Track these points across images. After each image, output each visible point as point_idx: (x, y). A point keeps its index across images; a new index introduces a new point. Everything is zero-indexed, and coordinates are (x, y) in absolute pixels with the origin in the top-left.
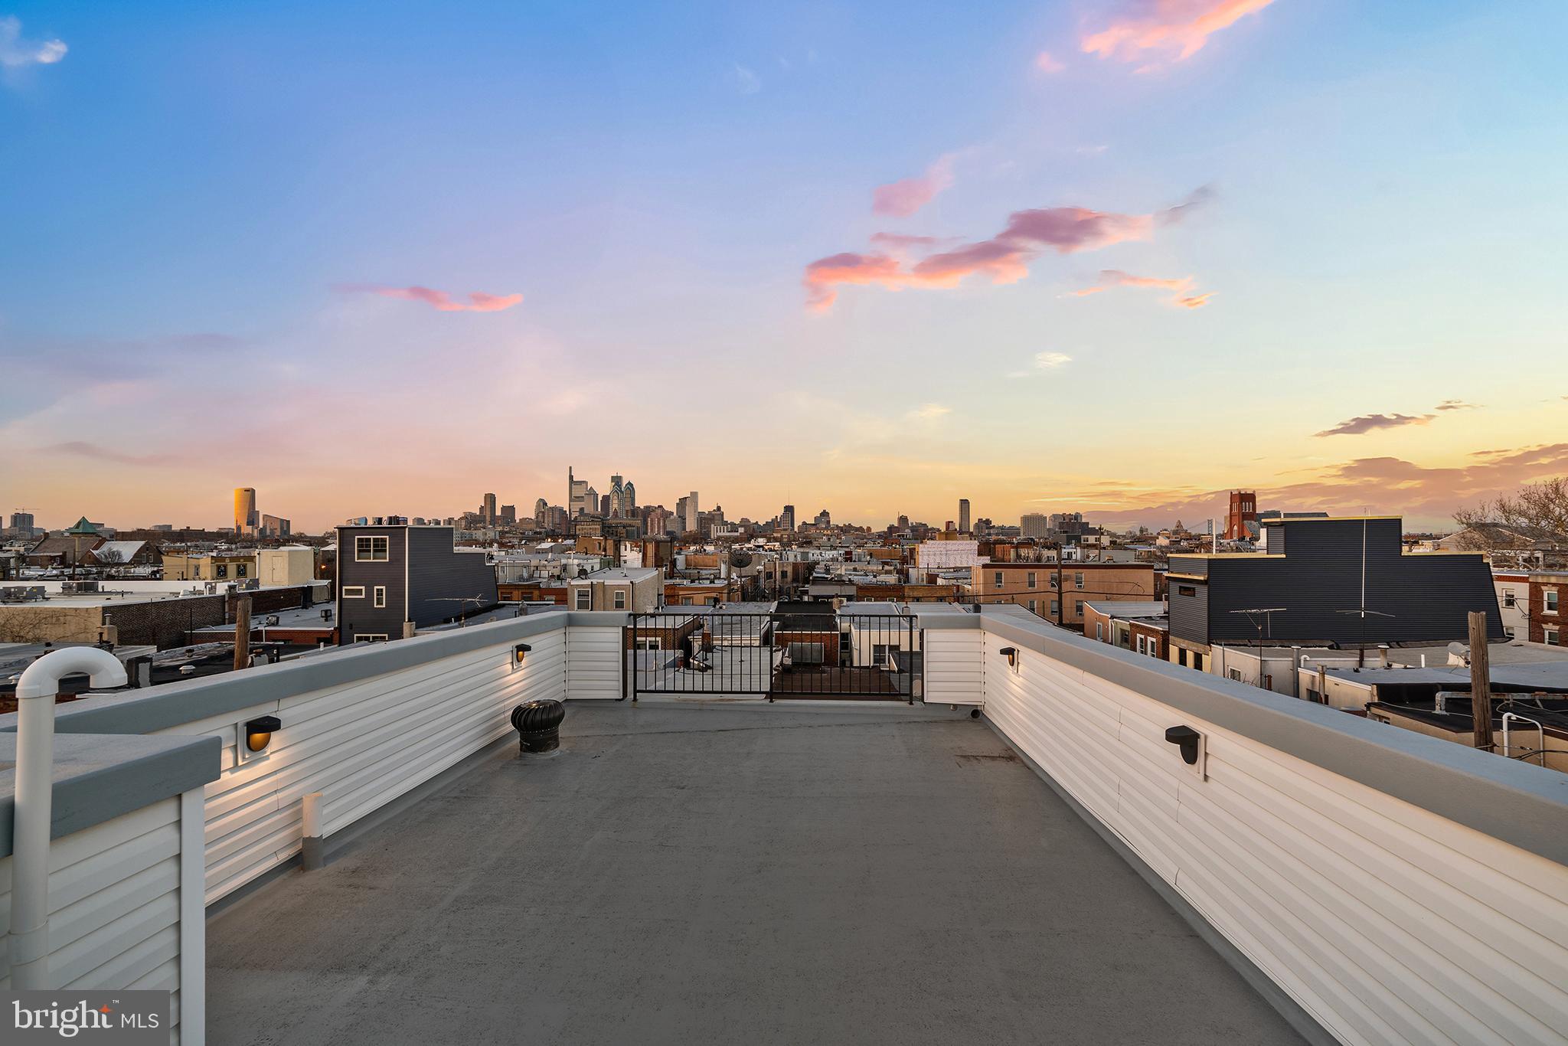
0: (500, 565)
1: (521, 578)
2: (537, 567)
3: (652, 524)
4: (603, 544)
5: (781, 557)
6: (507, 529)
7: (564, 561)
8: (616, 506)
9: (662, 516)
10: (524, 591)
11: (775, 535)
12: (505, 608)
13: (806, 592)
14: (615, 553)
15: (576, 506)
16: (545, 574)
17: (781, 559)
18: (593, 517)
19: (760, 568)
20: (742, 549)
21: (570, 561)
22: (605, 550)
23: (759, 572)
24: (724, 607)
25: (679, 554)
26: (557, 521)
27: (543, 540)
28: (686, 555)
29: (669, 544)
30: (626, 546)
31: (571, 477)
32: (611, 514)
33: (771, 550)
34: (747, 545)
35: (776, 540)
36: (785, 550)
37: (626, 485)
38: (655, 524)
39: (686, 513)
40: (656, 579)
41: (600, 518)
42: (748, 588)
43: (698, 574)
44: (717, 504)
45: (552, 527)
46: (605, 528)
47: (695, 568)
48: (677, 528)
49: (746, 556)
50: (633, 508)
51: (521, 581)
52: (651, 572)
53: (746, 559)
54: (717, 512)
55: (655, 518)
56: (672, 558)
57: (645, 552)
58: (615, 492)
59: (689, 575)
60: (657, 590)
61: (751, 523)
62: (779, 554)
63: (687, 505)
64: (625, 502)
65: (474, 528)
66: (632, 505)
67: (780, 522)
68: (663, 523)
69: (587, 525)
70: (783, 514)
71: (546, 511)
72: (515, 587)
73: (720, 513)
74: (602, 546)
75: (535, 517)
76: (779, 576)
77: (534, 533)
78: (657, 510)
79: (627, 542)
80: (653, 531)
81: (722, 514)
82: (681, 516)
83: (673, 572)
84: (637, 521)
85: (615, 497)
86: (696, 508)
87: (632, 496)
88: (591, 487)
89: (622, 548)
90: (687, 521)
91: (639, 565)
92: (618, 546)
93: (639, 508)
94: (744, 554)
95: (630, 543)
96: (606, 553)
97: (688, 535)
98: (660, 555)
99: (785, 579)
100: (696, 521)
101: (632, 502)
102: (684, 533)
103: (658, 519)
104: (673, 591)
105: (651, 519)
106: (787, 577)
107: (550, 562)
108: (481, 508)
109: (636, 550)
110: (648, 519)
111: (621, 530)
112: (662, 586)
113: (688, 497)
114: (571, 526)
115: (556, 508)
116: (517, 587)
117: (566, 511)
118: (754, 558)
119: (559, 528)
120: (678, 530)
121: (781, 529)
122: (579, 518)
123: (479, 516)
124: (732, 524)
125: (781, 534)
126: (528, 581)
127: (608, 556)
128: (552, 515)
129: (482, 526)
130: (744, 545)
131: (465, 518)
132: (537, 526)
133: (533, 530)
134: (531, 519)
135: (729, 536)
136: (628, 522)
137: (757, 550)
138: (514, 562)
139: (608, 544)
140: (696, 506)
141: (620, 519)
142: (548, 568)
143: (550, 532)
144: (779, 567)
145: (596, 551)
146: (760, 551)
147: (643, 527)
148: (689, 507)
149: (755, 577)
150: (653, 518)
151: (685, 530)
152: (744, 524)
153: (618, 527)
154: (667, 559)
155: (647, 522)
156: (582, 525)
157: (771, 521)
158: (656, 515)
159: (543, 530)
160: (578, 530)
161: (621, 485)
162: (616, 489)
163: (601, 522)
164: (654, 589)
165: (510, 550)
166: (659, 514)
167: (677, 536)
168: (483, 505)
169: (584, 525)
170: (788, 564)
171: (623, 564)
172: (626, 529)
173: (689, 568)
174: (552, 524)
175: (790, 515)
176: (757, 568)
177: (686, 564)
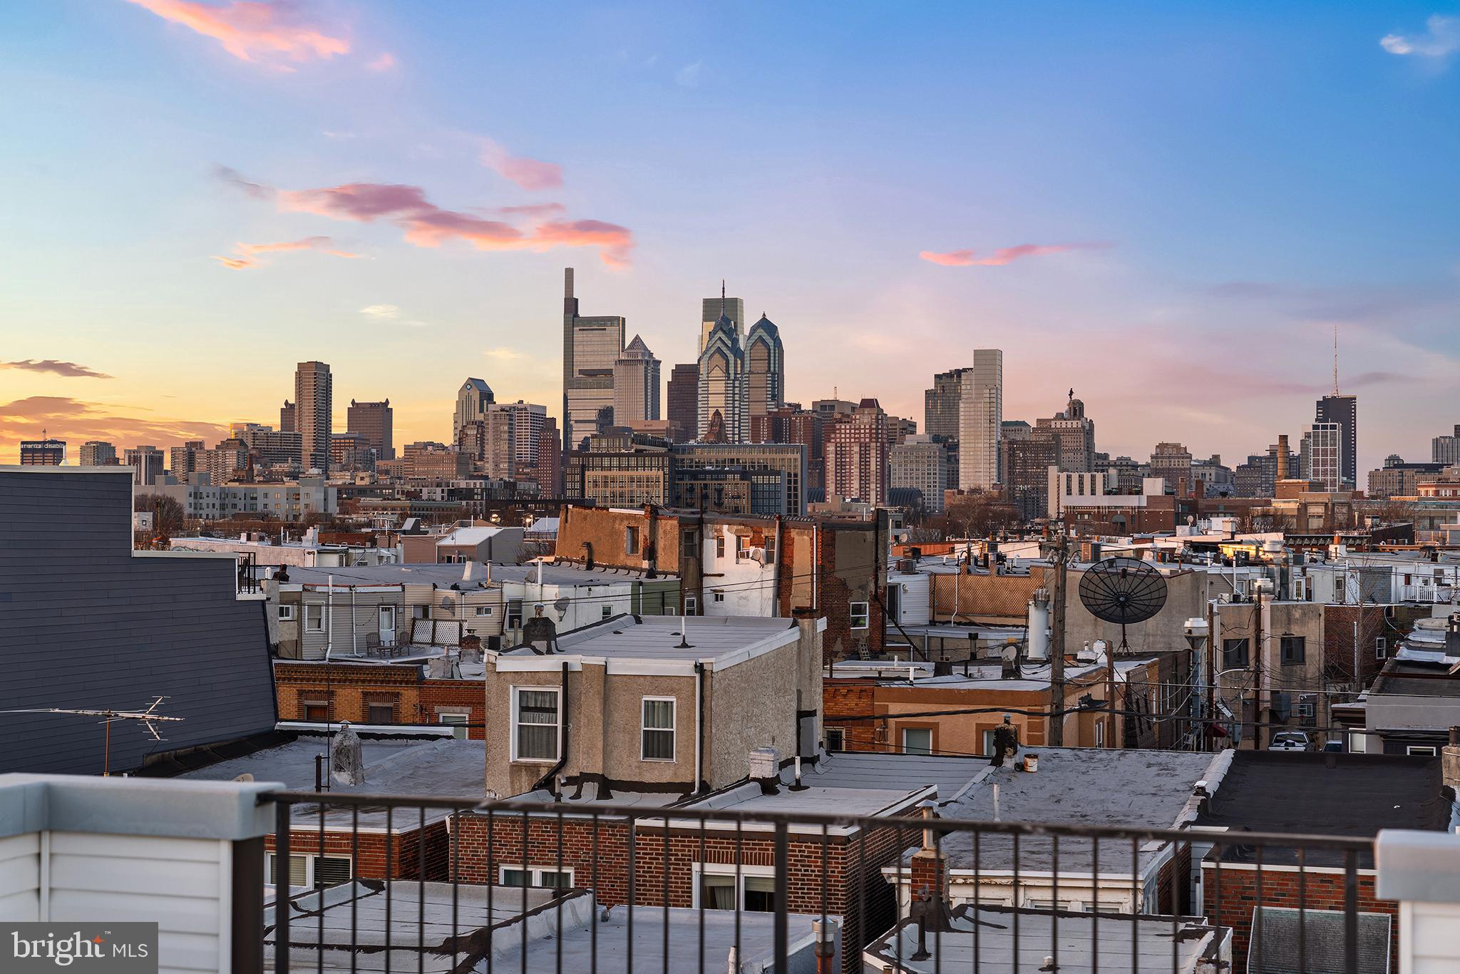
0: (307, 600)
1: (373, 644)
2: (425, 609)
3: (840, 465)
4: (644, 531)
5: (1284, 584)
6: (363, 480)
7: (512, 590)
8: (718, 403)
9: (874, 436)
10: (371, 688)
11: (1279, 504)
12: (294, 746)
13: (1357, 719)
14: (683, 563)
15: (590, 403)
16: (448, 632)
17: (1283, 593)
18: (640, 439)
19: (1197, 624)
20: (1140, 552)
21: (534, 590)
22: (651, 553)
23: (1194, 640)
24: (1033, 765)
25: (907, 569)
26: (525, 451)
27: (465, 518)
28: (933, 575)
29: (870, 535)
30: (721, 542)
31: (571, 305)
32: (702, 430)
33: (1244, 560)
34: (1161, 543)
35: (1274, 522)
36: (1301, 561)
37: (753, 330)
38: (850, 465)
39: (961, 425)
40: (808, 660)
41: (664, 444)
42: (1146, 700)
43: (968, 644)
44: (1071, 393)
45: (505, 473)
46: (679, 479)
47: (964, 621)
48: (926, 480)
49: (1148, 581)
50: (777, 407)
51: (370, 655)
52: (793, 633)
53: (1147, 591)
54: (1069, 422)
55: (850, 442)
56: (881, 583)
57: (786, 561)
58: (717, 356)
59: (936, 645)
60: (796, 697)
61: (1193, 463)
62: (1277, 575)
63: (963, 396)
64: (749, 388)
65: (261, 479)
66: (773, 397)
67: (1298, 457)
68: (878, 460)
69: (620, 468)
70: (1315, 427)
71: (488, 420)
72: (347, 675)
73: (1080, 426)
74: (641, 538)
75: (455, 441)
76: (1271, 656)
77: (445, 495)
78: (858, 417)
79: (725, 527)
80: (845, 488)
81: (1087, 428)
82: (942, 435)
83: (883, 633)
84: (790, 456)
85: (718, 373)
86: (994, 409)
87: (775, 367)
88: (637, 337)
89: (710, 546)
90: (961, 453)
91: (764, 607)
92: (697, 541)
93: (798, 410)
94: (1141, 575)
95: (741, 530)
96: (655, 563)
97: (957, 502)
98: (839, 575)
99: (1295, 668)
100: (995, 453)
101: (773, 388)
102: (943, 495)
103: (860, 447)
104: (865, 702)
105: (836, 447)
106: (1303, 661)
107: (468, 593)
108: (288, 411)
109: (755, 553)
110: (825, 447)
111: (733, 485)
112: (822, 685)
113: (965, 370)
114: (568, 471)
115: (522, 409)
116: (355, 677)
117: (554, 420)
118: (1176, 591)
119: (528, 477)
120: (932, 485)
121: (1299, 483)
122: (594, 443)
123: (281, 436)
124: (1121, 465)
125: (1297, 502)
126: (391, 655)
127: (660, 573)
128: (509, 432)
129: (287, 470)
130: (1152, 540)
131: (237, 442)
132: (458, 472)
133: (443, 485)
134: (443, 447)
135: (1109, 507)
136: (758, 456)
137: (1194, 560)
138: (360, 590)
139: (661, 532)
140: (994, 400)
141: (730, 447)
142: (460, 613)
143: (496, 490)
144: (1272, 625)
145: (622, 556)
146: (1205, 562)
147: (811, 473)
148: (970, 403)
149: (1176, 658)
150: (843, 445)
151: (950, 486)
152: (1165, 463)
153: (722, 476)
154: (860, 587)
155: (824, 458)
156: (603, 468)
157: (1268, 454)
158: (855, 434)
159: (475, 484)
160: (591, 484)
161: (736, 330)
162: (719, 344)
163: (667, 459)
164: (785, 692)
165: (358, 551)
166: (865, 429)
167: (915, 505)
168: (292, 401)
169: (610, 468)
170: (1308, 612)
171: (711, 603)
172: (749, 482)
173: (940, 622)
174: (506, 465)
175: (1339, 432)
176: (1188, 624)
177: (933, 606)
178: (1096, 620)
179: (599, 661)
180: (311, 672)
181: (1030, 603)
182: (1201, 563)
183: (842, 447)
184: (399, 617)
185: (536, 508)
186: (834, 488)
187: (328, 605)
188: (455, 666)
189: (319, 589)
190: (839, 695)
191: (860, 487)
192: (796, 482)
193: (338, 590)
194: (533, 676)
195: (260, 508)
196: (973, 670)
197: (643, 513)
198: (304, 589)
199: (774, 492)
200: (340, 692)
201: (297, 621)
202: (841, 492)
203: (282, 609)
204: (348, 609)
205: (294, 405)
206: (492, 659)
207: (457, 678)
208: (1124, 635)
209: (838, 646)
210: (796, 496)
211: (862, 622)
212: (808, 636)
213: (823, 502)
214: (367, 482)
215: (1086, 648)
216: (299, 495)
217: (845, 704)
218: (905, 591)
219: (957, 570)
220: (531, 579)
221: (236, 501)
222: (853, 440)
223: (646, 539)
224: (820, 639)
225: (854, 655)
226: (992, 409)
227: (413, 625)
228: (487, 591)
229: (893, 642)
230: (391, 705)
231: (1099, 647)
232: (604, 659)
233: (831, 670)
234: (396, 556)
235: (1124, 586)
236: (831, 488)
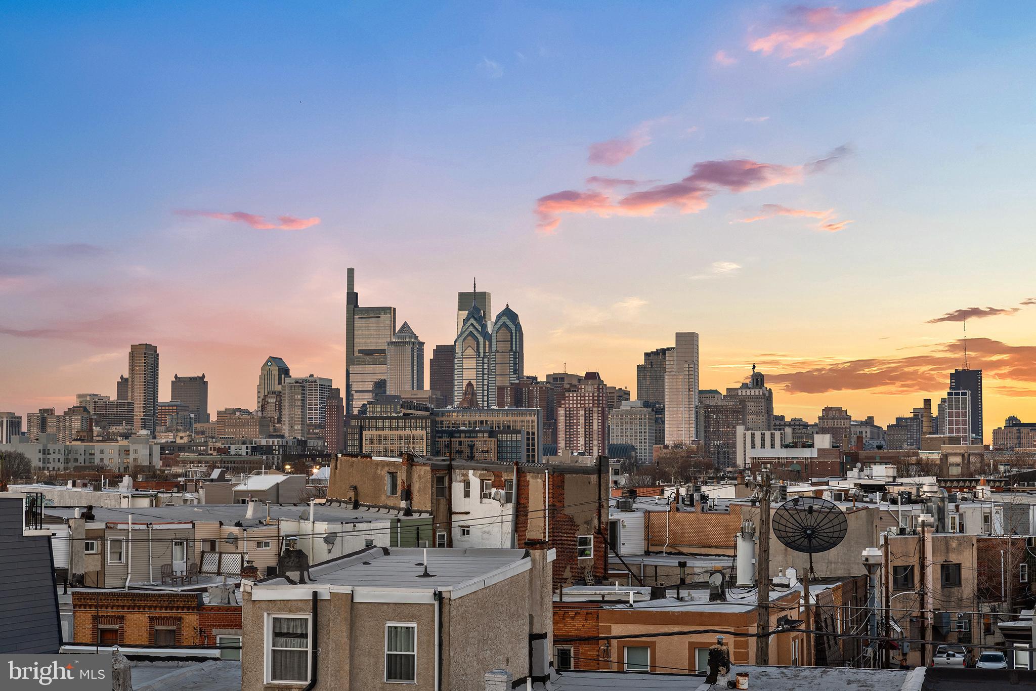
0: (110, 535)
1: (167, 574)
2: (213, 543)
3: (569, 426)
4: (401, 476)
5: (941, 518)
6: (182, 438)
7: (287, 527)
8: (470, 375)
9: (597, 401)
10: (157, 613)
11: (924, 455)
13: (1023, 636)
14: (435, 503)
15: (368, 376)
16: (232, 563)
17: (940, 526)
18: (407, 405)
19: (874, 553)
20: (821, 492)
21: (307, 527)
22: (408, 495)
23: (870, 567)
24: (744, 683)
25: (625, 507)
26: (315, 416)
28: (647, 513)
29: (594, 478)
30: (467, 484)
31: (352, 298)
32: (458, 398)
33: (909, 499)
34: (836, 484)
35: (925, 469)
36: (952, 499)
37: (499, 317)
38: (577, 426)
39: (666, 393)
40: (539, 587)
41: (427, 409)
42: (832, 619)
43: (678, 571)
44: (754, 367)
45: (298, 433)
46: (439, 437)
47: (674, 551)
48: (638, 438)
49: (831, 516)
50: (518, 380)
51: (164, 583)
52: (526, 563)
53: (830, 525)
54: (753, 391)
55: (577, 407)
56: (603, 519)
57: (523, 501)
58: (470, 338)
59: (650, 571)
60: (528, 621)
61: (852, 423)
62: (935, 511)
63: (668, 370)
64: (495, 364)
65: (101, 438)
66: (515, 371)
67: (937, 418)
68: (600, 421)
69: (391, 428)
70: (949, 394)
71: (285, 390)
72: (136, 602)
73: (761, 394)
74: (399, 482)
75: (258, 407)
76: (933, 580)
77: (249, 450)
78: (583, 387)
79: (471, 472)
80: (573, 444)
81: (767, 395)
82: (651, 401)
83: (606, 562)
84: (528, 418)
85: (470, 352)
86: (693, 380)
87: (516, 347)
88: (405, 324)
89: (458, 488)
90: (666, 416)
91: (504, 540)
92: (446, 484)
93: (535, 381)
94: (825, 512)
95: (484, 475)
96: (411, 503)
97: (663, 455)
98: (567, 511)
99: (953, 590)
100: (693, 415)
101: (515, 364)
102: (652, 450)
103: (585, 411)
104: (590, 623)
105: (566, 411)
106: (959, 584)
107: (249, 529)
108: (123, 384)
109: (496, 494)
110: (557, 411)
111: (483, 443)
112: (552, 610)
113: (668, 349)
114: (349, 431)
115: (312, 382)
116: (143, 603)
117: (338, 390)
118: (854, 524)
119: (317, 436)
120: (643, 441)
121: (940, 437)
122: (369, 408)
123: (117, 405)
124: (795, 425)
125: (939, 453)
126: (182, 583)
127: (415, 512)
128: (302, 400)
129: (121, 431)
130: (827, 484)
131: (82, 409)
132: (260, 433)
133: (248, 442)
134: (247, 412)
135: (787, 458)
136: (502, 418)
137: (865, 499)
138: (156, 527)
139: (415, 477)
140: (692, 373)
141: (480, 411)
142: (243, 546)
143: (290, 447)
144: (933, 553)
145: (383, 498)
146: (874, 501)
147: (545, 432)
148: (673, 376)
149: (856, 582)
150: (571, 409)
151: (658, 442)
152: (830, 424)
153: (474, 435)
154: (585, 523)
155: (556, 420)
156: (377, 429)
157: (912, 415)
158: (581, 400)
159: (273, 441)
160: (368, 442)
161: (485, 317)
162: (471, 329)
163: (429, 421)
164: (519, 616)
165: (165, 495)
166: (589, 396)
167: (630, 458)
168: (126, 376)
169: (383, 428)
170: (964, 542)
171: (459, 537)
172: (496, 440)
173: (653, 552)
174: (299, 427)
175: (968, 398)
176: (865, 553)
177: (647, 538)
178: (786, 550)
179: (345, 589)
180: (105, 599)
181: (738, 534)
182: (871, 502)
183: (570, 411)
184: (190, 550)
185: (322, 461)
186: (564, 444)
187: (127, 540)
188: (231, 593)
189: (120, 527)
190: (568, 617)
191: (585, 444)
192: (533, 439)
193: (137, 527)
194: (285, 604)
195: (97, 461)
196: (684, 593)
197: (401, 460)
198: (107, 527)
199: (516, 447)
200: (129, 617)
201: (101, 554)
202: (570, 447)
203: (87, 544)
204: (144, 544)
205: (127, 379)
206: (248, 589)
207: (233, 604)
208: (811, 563)
209: (567, 574)
210: (533, 450)
211: (587, 552)
212: (539, 565)
213: (556, 455)
214: (185, 440)
215: (780, 574)
216: (129, 451)
217: (575, 626)
218: (624, 526)
219: (667, 508)
220: (304, 517)
221: (78, 456)
222: (579, 406)
223: (403, 483)
224: (550, 569)
225: (581, 581)
226: (690, 380)
227: (202, 557)
228: (265, 527)
229: (614, 569)
230: (174, 628)
231: (791, 573)
232: (350, 588)
233: (561, 594)
234: (199, 499)
235: (811, 521)
236: (562, 444)
